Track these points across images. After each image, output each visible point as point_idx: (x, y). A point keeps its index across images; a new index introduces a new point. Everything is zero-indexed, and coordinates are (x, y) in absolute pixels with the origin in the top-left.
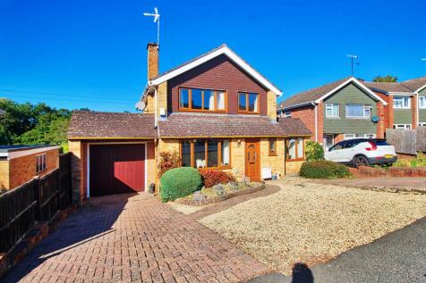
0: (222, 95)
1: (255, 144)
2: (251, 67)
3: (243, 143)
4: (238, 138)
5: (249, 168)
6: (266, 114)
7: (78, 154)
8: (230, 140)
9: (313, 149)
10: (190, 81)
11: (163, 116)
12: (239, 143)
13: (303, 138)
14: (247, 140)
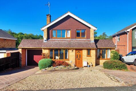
0: (69, 32)
1: (80, 51)
2: (81, 19)
3: (74, 51)
4: (72, 49)
5: (77, 61)
6: (90, 38)
7: (21, 52)
8: (69, 49)
9: (113, 54)
10: (56, 27)
11: (46, 40)
12: (73, 51)
13: (111, 49)
14: (76, 49)
